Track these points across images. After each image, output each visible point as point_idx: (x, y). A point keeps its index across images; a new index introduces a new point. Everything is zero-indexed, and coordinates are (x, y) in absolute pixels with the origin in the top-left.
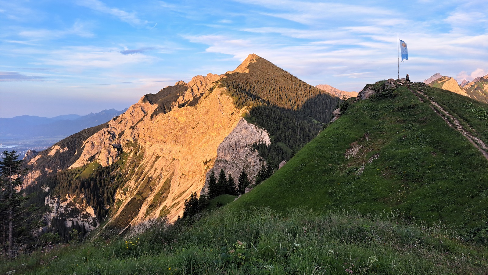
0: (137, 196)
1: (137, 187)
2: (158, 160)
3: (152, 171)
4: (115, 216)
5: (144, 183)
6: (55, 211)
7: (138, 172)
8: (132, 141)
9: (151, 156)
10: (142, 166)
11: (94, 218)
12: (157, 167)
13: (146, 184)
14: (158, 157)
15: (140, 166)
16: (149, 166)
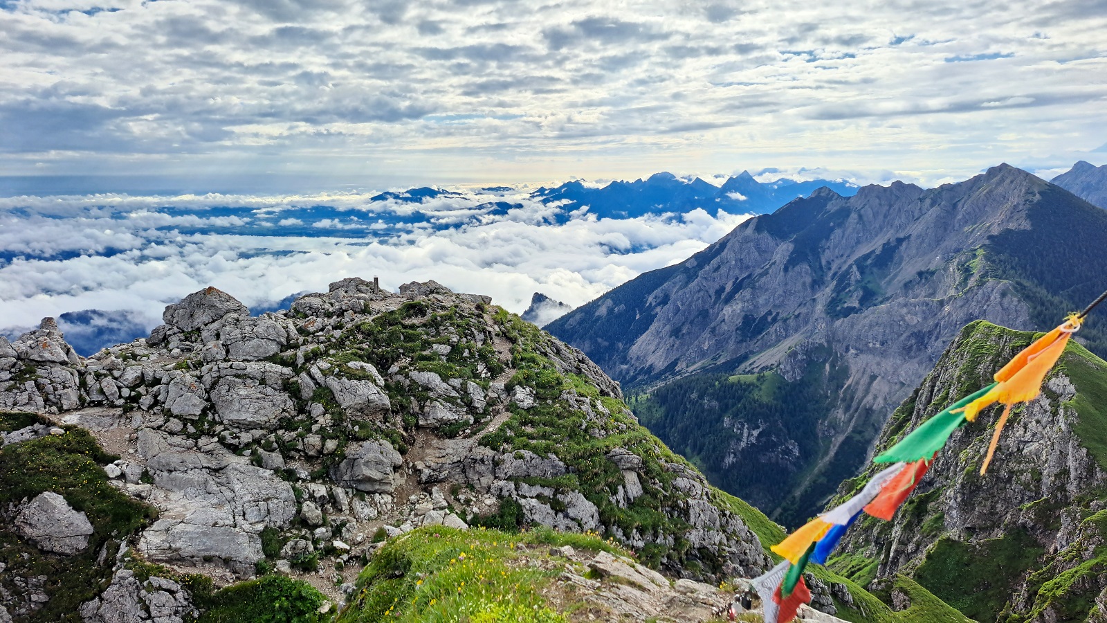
0: (854, 435)
1: (850, 420)
2: (875, 382)
3: (870, 398)
4: (827, 459)
5: (860, 416)
6: (745, 439)
7: (845, 396)
8: (826, 345)
9: (860, 374)
10: (849, 387)
11: (798, 458)
12: (875, 392)
13: (863, 418)
14: (873, 378)
15: (845, 386)
16: (861, 388)
